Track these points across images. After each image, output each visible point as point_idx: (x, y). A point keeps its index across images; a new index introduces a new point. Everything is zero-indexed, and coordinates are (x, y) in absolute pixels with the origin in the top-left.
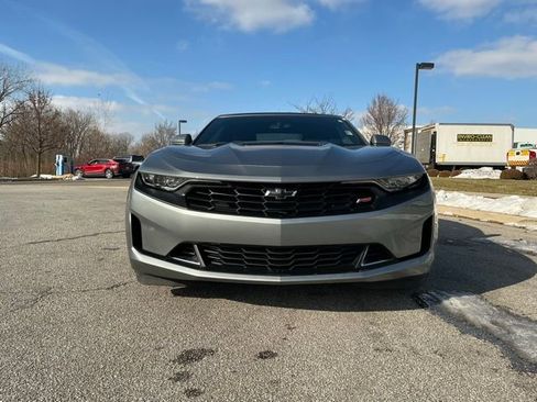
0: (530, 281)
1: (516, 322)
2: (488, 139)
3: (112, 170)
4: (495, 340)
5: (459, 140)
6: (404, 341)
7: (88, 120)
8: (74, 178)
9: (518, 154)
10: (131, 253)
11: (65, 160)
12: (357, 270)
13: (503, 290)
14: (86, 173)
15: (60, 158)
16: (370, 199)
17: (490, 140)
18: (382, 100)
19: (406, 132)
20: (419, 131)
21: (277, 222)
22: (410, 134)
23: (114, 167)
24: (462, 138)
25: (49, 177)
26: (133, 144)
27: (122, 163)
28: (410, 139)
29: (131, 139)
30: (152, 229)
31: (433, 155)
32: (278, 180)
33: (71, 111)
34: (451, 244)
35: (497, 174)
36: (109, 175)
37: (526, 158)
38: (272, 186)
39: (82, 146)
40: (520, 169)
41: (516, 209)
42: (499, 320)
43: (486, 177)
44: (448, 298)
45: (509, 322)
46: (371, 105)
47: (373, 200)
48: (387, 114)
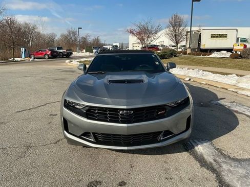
0: (234, 131)
1: (224, 160)
2: (225, 36)
3: (48, 55)
4: (214, 171)
5: (211, 37)
6: (177, 173)
7: (35, 28)
8: (31, 60)
9: (238, 45)
10: (64, 133)
11: (25, 50)
12: (159, 142)
13: (221, 138)
14: (36, 56)
15: (23, 50)
16: (164, 111)
17: (226, 37)
18: (176, 17)
19: (187, 32)
20: (193, 33)
21: (125, 125)
22: (189, 33)
23: (49, 53)
24: (213, 36)
25: (19, 59)
26: (57, 38)
27: (52, 51)
28: (189, 36)
29: (55, 36)
30: (72, 125)
31: (199, 45)
32: (125, 107)
33: (26, 23)
34: (202, 106)
35: (228, 55)
36: (47, 57)
37: (242, 48)
38: (123, 110)
39: (32, 40)
40: (239, 53)
41: (234, 82)
42: (217, 159)
43: (223, 56)
44: (197, 145)
45: (221, 160)
46: (171, 20)
47: (166, 111)
48: (178, 24)
